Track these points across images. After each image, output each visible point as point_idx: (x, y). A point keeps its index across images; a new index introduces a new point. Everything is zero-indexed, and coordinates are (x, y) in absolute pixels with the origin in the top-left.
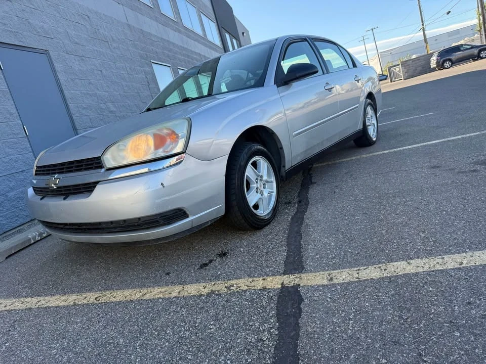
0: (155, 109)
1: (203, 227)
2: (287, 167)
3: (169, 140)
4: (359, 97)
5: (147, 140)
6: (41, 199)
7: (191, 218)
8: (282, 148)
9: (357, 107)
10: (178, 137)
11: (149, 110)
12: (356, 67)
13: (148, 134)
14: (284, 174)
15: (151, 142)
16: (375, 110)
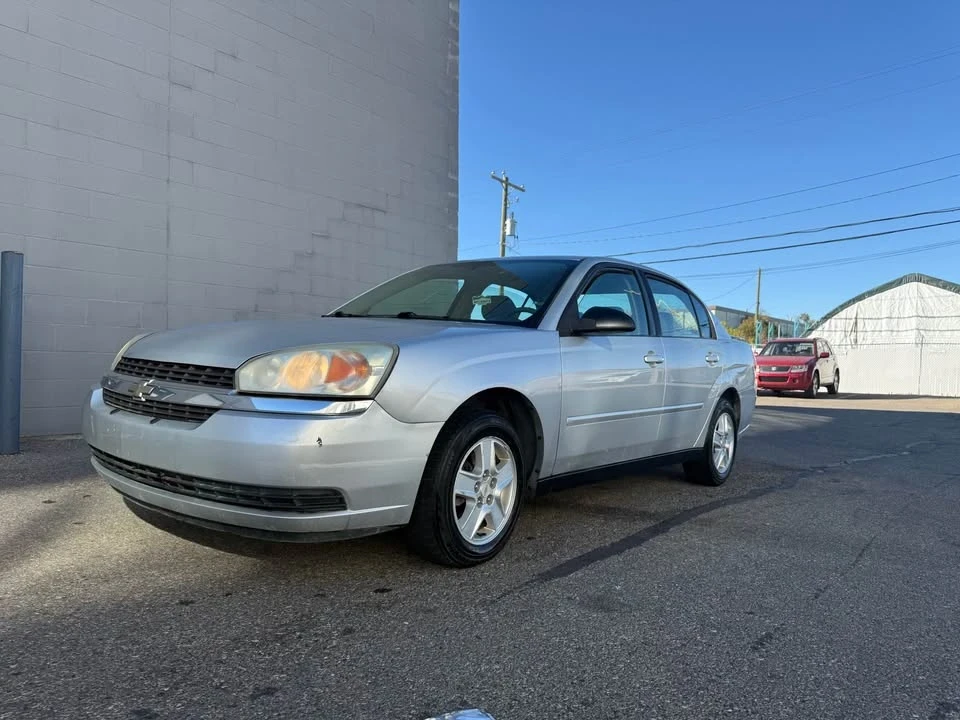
0: (350, 316)
1: (365, 535)
2: (542, 475)
3: (353, 373)
4: (708, 391)
5: (319, 364)
6: (112, 413)
7: (348, 512)
8: (541, 438)
9: (700, 407)
10: (369, 372)
11: (339, 314)
12: (716, 338)
13: (324, 354)
14: (533, 483)
15: (325, 368)
16: (736, 424)
